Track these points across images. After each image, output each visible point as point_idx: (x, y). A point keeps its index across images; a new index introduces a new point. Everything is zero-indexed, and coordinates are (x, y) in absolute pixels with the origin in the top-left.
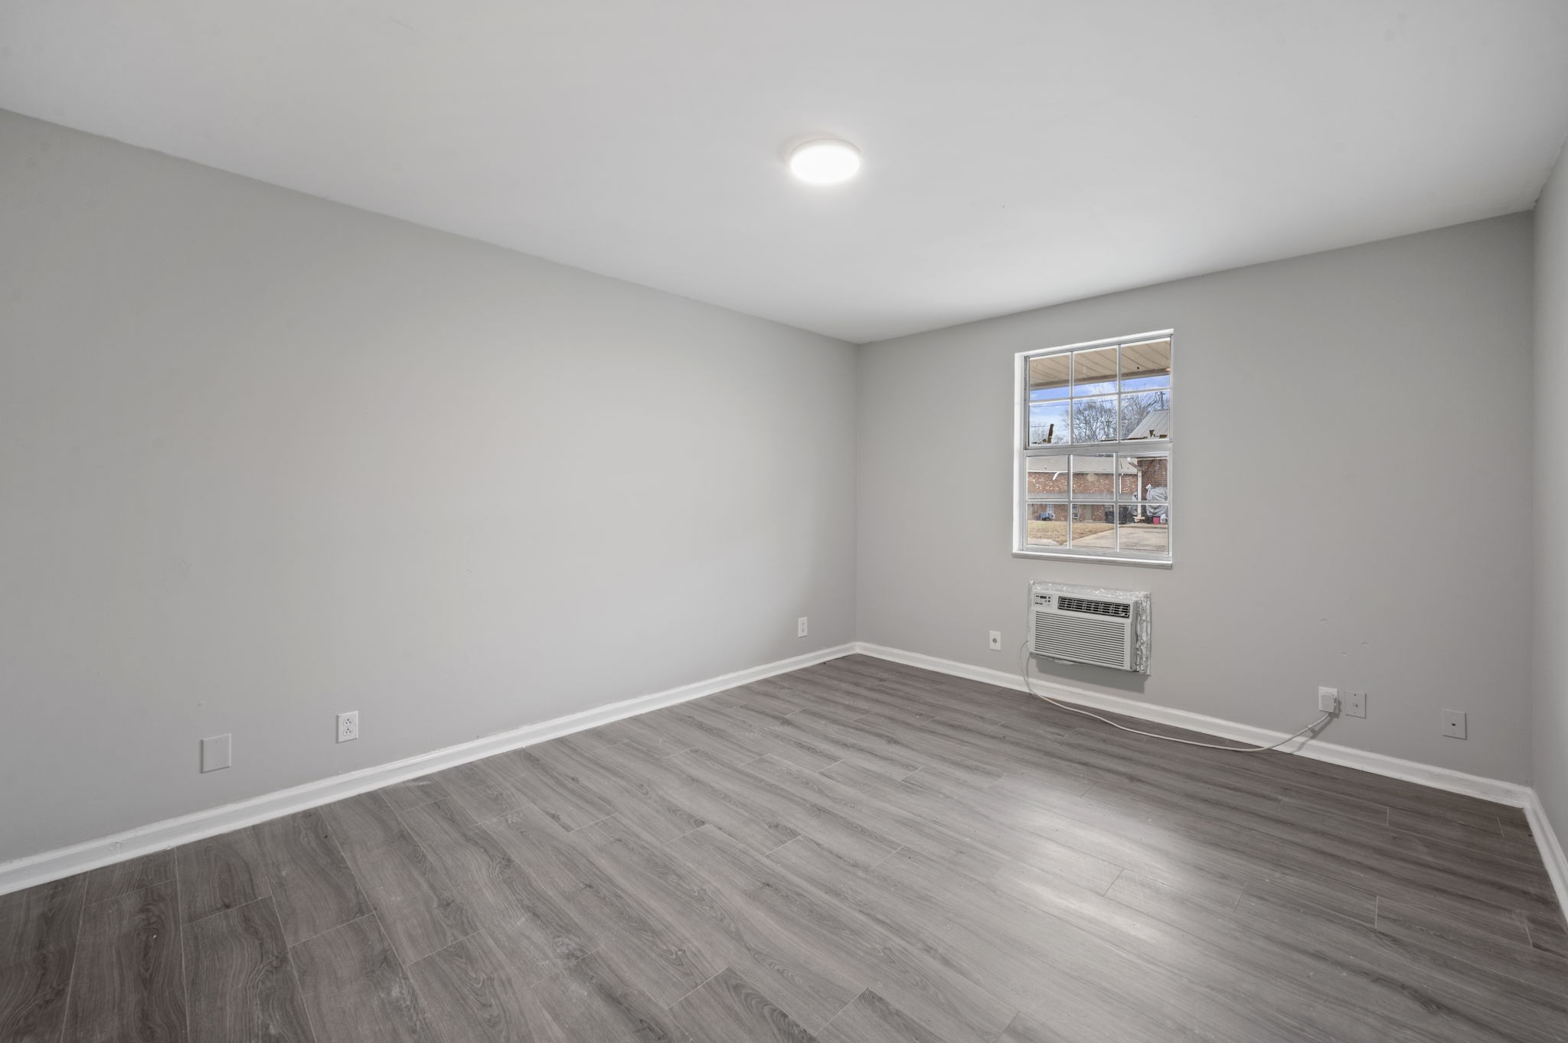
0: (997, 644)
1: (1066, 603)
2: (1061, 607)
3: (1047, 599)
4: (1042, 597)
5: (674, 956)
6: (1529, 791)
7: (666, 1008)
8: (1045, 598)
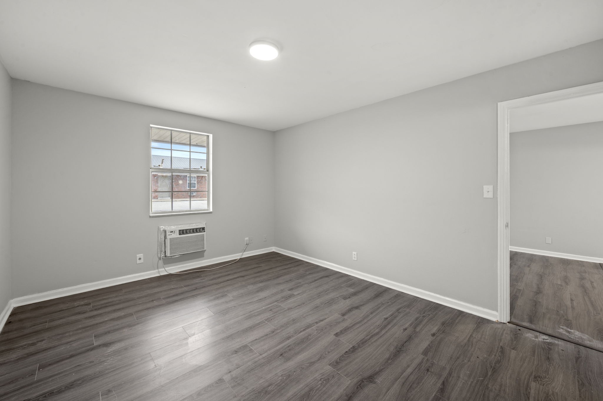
0: (141, 260)
1: (182, 232)
2: (180, 234)
3: (174, 232)
4: (171, 232)
5: (325, 382)
6: (274, 247)
7: (350, 381)
8: (173, 232)
